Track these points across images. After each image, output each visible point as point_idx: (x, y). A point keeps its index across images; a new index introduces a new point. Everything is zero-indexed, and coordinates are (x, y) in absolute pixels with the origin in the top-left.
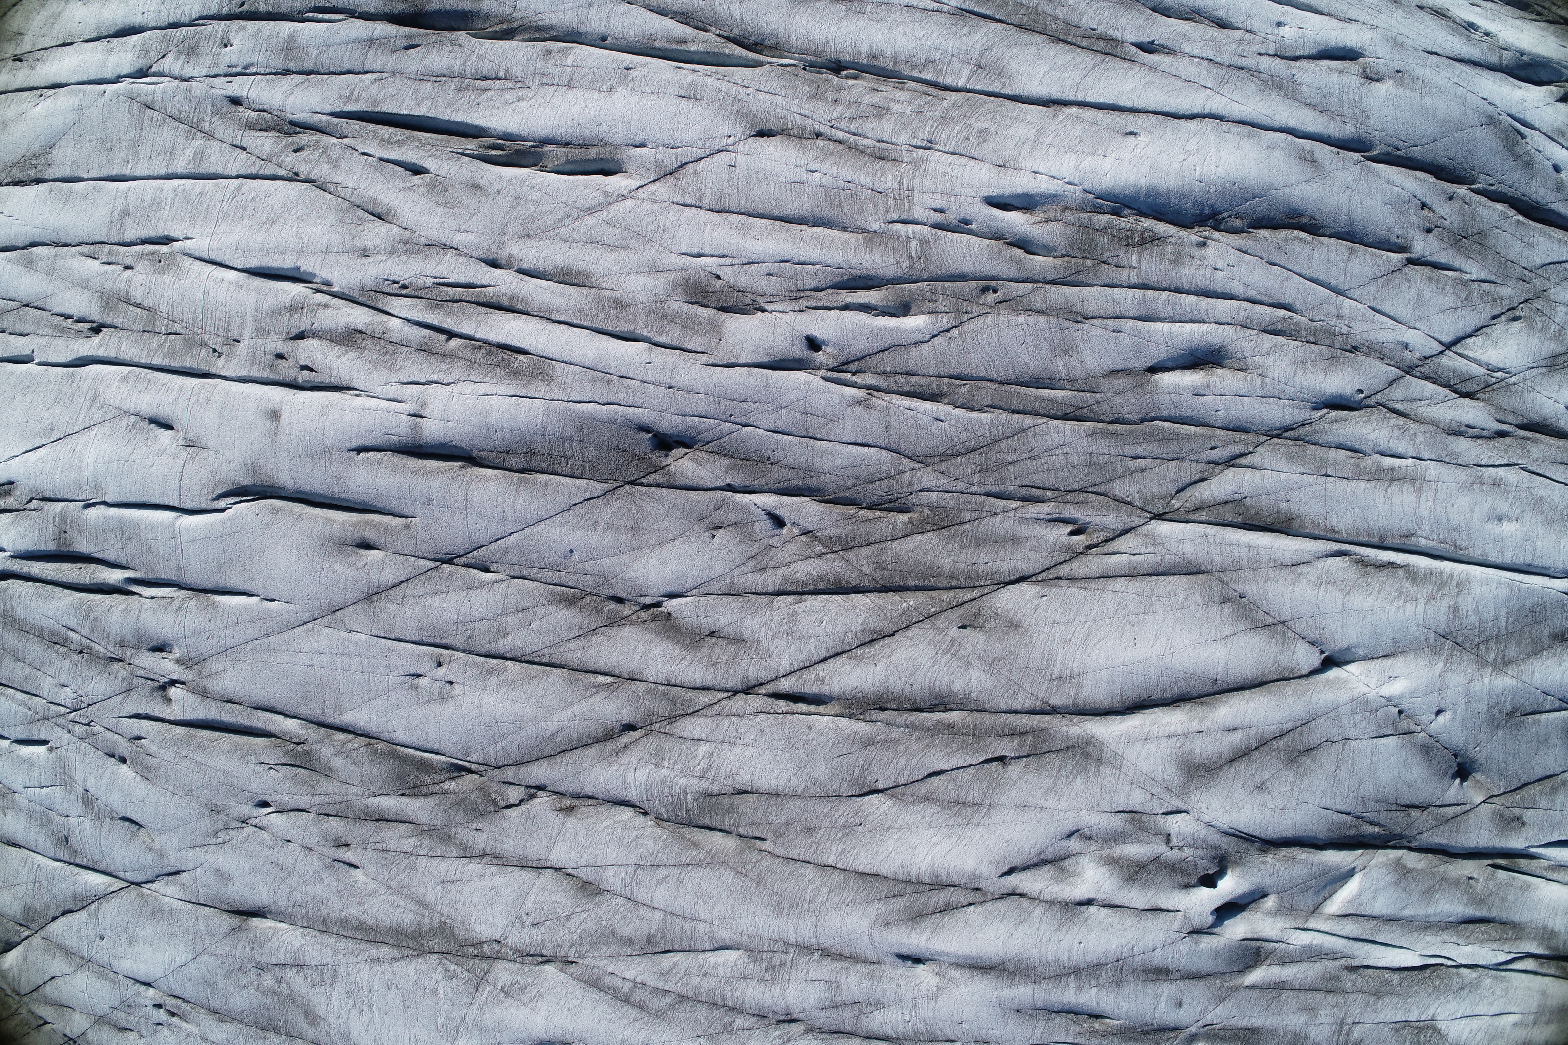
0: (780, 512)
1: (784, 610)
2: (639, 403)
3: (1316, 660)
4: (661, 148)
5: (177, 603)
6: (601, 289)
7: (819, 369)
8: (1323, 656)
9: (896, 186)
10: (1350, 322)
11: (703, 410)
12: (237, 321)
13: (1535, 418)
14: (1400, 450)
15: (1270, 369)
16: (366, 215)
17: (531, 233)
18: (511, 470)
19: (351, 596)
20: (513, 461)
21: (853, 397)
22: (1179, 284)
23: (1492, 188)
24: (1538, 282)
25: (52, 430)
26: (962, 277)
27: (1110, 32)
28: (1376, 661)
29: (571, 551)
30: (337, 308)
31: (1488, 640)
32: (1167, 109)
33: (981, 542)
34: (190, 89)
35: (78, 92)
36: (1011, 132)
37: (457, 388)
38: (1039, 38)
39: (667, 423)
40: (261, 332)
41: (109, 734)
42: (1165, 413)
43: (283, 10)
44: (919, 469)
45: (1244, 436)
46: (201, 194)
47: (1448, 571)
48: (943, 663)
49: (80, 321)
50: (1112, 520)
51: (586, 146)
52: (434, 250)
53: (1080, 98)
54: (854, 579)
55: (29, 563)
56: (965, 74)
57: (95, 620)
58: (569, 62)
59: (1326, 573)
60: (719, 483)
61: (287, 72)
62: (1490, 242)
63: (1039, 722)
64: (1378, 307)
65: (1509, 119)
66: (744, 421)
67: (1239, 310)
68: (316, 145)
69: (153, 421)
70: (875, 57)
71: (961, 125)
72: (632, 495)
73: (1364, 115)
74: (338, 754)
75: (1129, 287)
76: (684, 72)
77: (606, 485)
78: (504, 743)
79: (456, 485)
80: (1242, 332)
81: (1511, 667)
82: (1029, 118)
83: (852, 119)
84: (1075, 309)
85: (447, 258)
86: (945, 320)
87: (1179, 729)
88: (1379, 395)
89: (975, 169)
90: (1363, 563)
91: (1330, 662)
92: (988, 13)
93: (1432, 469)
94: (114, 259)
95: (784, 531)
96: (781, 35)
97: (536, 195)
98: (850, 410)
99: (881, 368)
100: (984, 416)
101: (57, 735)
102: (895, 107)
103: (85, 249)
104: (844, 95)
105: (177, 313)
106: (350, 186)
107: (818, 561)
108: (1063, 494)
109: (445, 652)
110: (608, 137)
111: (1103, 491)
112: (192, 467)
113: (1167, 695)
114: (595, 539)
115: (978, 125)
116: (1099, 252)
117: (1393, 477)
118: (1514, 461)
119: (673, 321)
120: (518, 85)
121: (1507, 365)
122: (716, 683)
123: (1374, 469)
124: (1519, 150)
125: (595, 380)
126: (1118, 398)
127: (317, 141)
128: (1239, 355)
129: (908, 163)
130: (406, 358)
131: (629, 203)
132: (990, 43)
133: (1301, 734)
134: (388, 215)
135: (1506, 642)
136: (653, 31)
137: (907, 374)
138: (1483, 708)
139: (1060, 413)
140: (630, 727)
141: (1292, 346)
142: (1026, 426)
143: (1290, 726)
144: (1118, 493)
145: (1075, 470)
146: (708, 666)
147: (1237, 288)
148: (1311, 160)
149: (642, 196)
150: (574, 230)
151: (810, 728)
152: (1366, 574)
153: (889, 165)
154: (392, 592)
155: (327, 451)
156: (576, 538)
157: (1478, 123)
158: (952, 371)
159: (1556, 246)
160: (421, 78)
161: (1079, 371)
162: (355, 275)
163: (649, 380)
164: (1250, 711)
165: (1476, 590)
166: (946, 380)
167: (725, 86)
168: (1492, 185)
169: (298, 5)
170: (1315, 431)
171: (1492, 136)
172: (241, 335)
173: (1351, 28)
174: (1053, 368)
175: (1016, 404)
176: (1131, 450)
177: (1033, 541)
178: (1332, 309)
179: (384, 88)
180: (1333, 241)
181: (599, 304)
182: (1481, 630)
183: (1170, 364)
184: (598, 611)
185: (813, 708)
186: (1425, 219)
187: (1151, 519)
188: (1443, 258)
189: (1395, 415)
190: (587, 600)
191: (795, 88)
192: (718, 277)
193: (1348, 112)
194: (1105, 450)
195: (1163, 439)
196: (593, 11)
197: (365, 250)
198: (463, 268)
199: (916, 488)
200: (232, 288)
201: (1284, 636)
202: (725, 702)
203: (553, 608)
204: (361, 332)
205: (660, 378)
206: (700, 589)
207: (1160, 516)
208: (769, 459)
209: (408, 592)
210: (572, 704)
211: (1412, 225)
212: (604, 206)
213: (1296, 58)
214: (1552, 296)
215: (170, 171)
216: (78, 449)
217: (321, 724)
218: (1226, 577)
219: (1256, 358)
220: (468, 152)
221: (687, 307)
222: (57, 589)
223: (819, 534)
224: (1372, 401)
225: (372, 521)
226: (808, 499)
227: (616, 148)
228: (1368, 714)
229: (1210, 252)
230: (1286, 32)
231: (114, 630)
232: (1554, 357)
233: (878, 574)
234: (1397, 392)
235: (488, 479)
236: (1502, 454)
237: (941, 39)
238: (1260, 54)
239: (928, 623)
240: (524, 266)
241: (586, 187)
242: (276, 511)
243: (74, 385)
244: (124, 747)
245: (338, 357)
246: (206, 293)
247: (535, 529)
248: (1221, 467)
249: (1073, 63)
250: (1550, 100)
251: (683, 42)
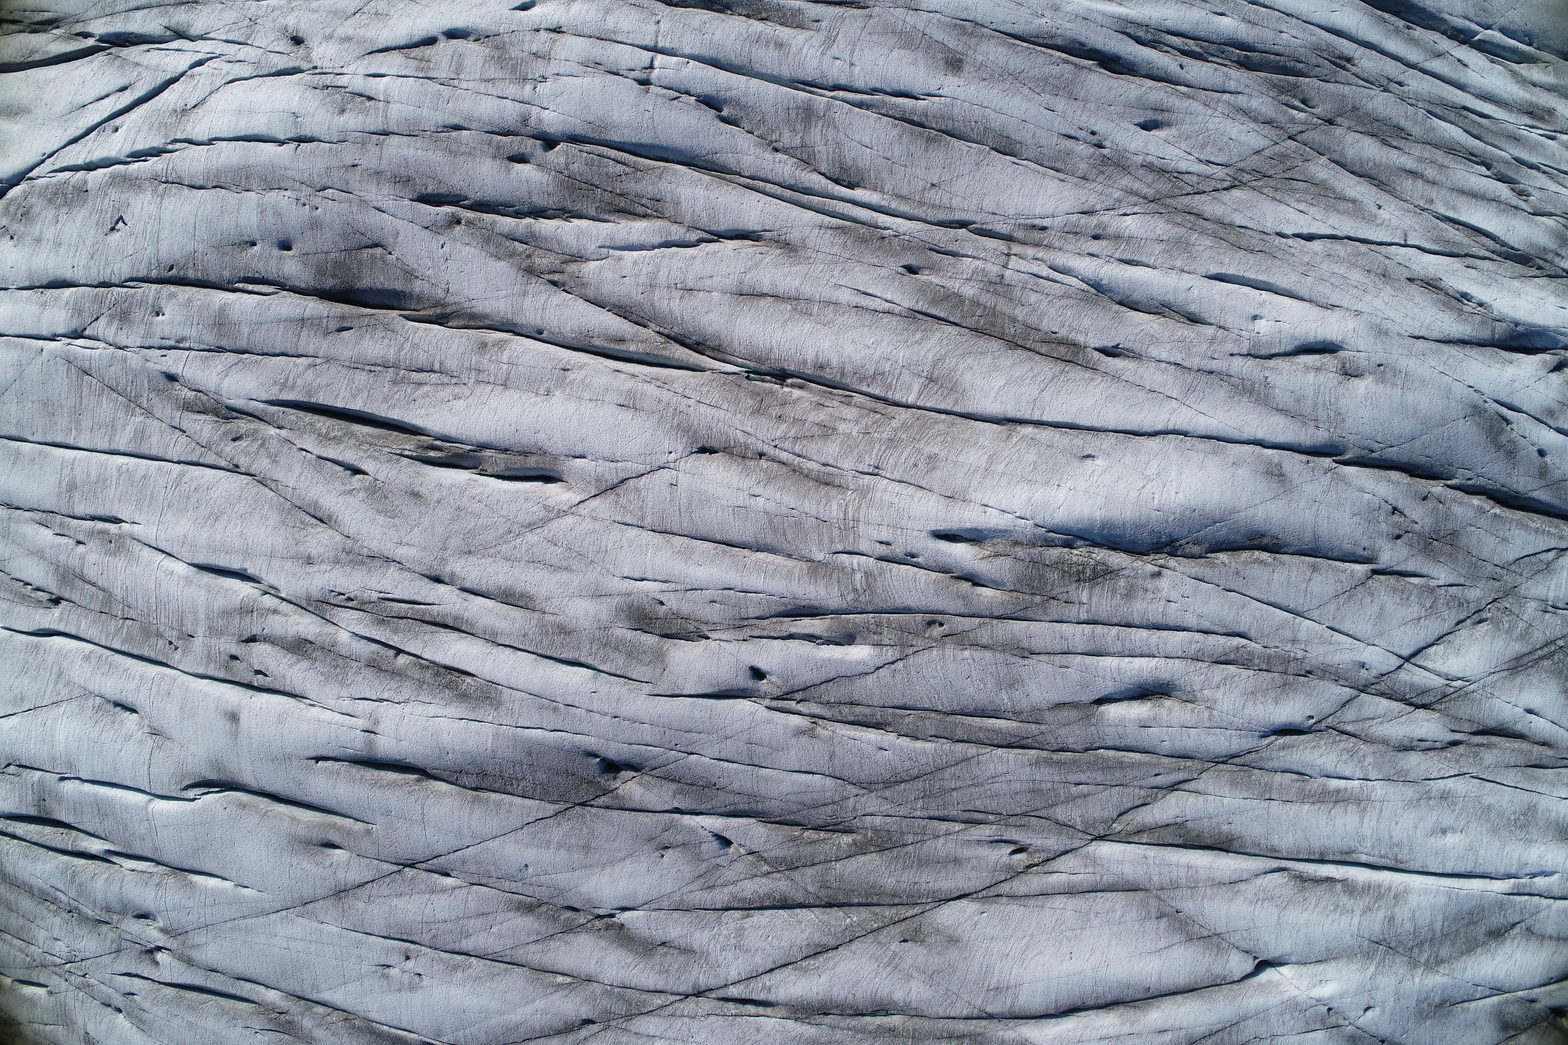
0: (727, 835)
1: (732, 925)
2: (586, 731)
3: (1249, 966)
4: (601, 461)
5: (156, 879)
6: (544, 613)
7: (764, 698)
8: (1257, 961)
9: (841, 516)
10: (1306, 646)
11: (649, 739)
12: (191, 617)
13: (1491, 723)
14: (1347, 773)
15: (1219, 702)
16: (308, 518)
17: (473, 549)
18: (465, 787)
19: (320, 892)
20: (466, 780)
21: (797, 727)
22: (1130, 620)
23: (1470, 482)
24: (1509, 579)
25: (22, 699)
26: (907, 610)
27: (1072, 336)
28: (1309, 966)
29: (526, 866)
30: (286, 615)
31: (1422, 943)
32: (1128, 427)
33: (923, 863)
34: (125, 360)
35: (16, 345)
36: (961, 459)
37: (408, 708)
38: (995, 344)
39: (614, 750)
40: (214, 631)
41: (103, 988)
42: (1110, 743)
43: (212, 278)
44: (863, 795)
45: (1189, 763)
46: (144, 477)
47: (1386, 883)
48: (884, 975)
49: (38, 589)
50: (1053, 843)
51: (525, 453)
52: (377, 563)
53: (1036, 417)
54: (800, 897)
55: (14, 823)
56: (916, 388)
57: (80, 885)
58: (505, 358)
59: (1264, 890)
60: (667, 807)
61: (220, 350)
62: (1463, 541)
63: (976, 1027)
64: (1337, 627)
65: (1496, 406)
66: (689, 751)
67: (1190, 643)
68: (253, 435)
69: (116, 704)
70: (822, 367)
71: (909, 449)
72: (583, 816)
73: (1339, 418)
74: (319, 1026)
75: (1078, 623)
76: (623, 376)
77: (557, 806)
78: (473, 1029)
79: (412, 799)
80: (1192, 666)
81: (1443, 965)
82: (981, 440)
83: (796, 438)
84: (1022, 645)
85: (390, 572)
86: (890, 653)
87: (1111, 1032)
88: (1330, 720)
89: (923, 501)
90: (1302, 879)
91: (1263, 965)
92: (942, 315)
93: (1379, 789)
94: (66, 532)
95: (731, 850)
96: (723, 336)
97: (476, 507)
98: (794, 740)
99: (825, 698)
100: (928, 745)
101: (55, 982)
102: (842, 427)
103: (38, 516)
104: (790, 412)
105: (131, 600)
106: (291, 485)
107: (764, 880)
108: (1005, 818)
109: (412, 946)
110: (547, 446)
111: (1045, 815)
112: (159, 756)
113: (1101, 1001)
114: (548, 856)
115: (927, 450)
116: (1049, 588)
117: (1338, 799)
118: (1465, 770)
119: (616, 649)
120: (454, 381)
121: (1468, 674)
122: (668, 988)
123: (1319, 791)
124: (1503, 439)
125: (541, 707)
126: (1063, 729)
127: (256, 431)
128: (1188, 689)
129: (854, 491)
130: (357, 673)
131: (570, 520)
132: (943, 351)
133: (1230, 1033)
134: (330, 521)
135: (1441, 943)
136: (590, 327)
137: (852, 704)
138: (1412, 1003)
139: (1004, 743)
140: (588, 1022)
141: (1243, 677)
142: (969, 756)
143: (1219, 1026)
144: (1059, 817)
145: (1018, 797)
146: (660, 972)
147: (1190, 620)
148: (1276, 474)
149: (583, 512)
150: (515, 547)
151: (758, 1030)
152: (1304, 888)
153: (834, 492)
154: (359, 891)
155: (287, 758)
156: (530, 854)
157: (1462, 415)
158: (897, 703)
159: (1532, 537)
160: (356, 366)
161: (1024, 704)
162: (300, 584)
163: (595, 709)
164: (1180, 1015)
165: (1413, 900)
166: (891, 710)
167: (665, 395)
168: (1470, 479)
169: (226, 274)
170: (1262, 758)
171: (1475, 428)
172: (195, 631)
173: (1333, 317)
174: (998, 701)
175: (960, 734)
176: (1073, 777)
177: (974, 862)
178: (1288, 634)
179: (318, 376)
180: (1296, 559)
181: (543, 628)
182: (1415, 933)
183: (1117, 697)
184: (555, 919)
185: (761, 1010)
186: (1396, 525)
187: (1092, 840)
188: (1410, 567)
189: (1345, 737)
190: (544, 908)
191: (737, 401)
192: (662, 603)
193: (1322, 414)
194: (1048, 778)
195: (1106, 766)
196: (527, 301)
197: (309, 558)
198: (407, 583)
199: (859, 813)
200: (182, 583)
201: (1218, 947)
202: (677, 1005)
203: (511, 915)
204: (311, 642)
205: (606, 708)
206: (651, 905)
207: (1101, 838)
208: (715, 785)
209: (374, 892)
210: (533, 1000)
211: (1380, 534)
212: (545, 522)
213: (1270, 357)
214: (1522, 592)
215: (112, 447)
216: (49, 723)
217: (300, 998)
218: (1164, 895)
219: (1205, 692)
220: (406, 453)
221: (630, 634)
222: (42, 851)
223: (765, 855)
224: (1323, 725)
225: (335, 824)
226: (753, 820)
227: (556, 458)
228: (1297, 1014)
229: (1164, 584)
230: (1262, 326)
231: (100, 897)
232: (1518, 659)
233: (823, 893)
234: (1350, 714)
235: (443, 795)
236: (1453, 764)
237: (891, 347)
238: (1232, 355)
239: (870, 939)
240: (467, 585)
241: (526, 500)
242: (243, 806)
243: (39, 656)
244: (119, 1000)
245: (291, 666)
246: (158, 584)
247: (490, 844)
248: (1163, 792)
249: (1030, 374)
250: (1543, 373)
251: (622, 340)
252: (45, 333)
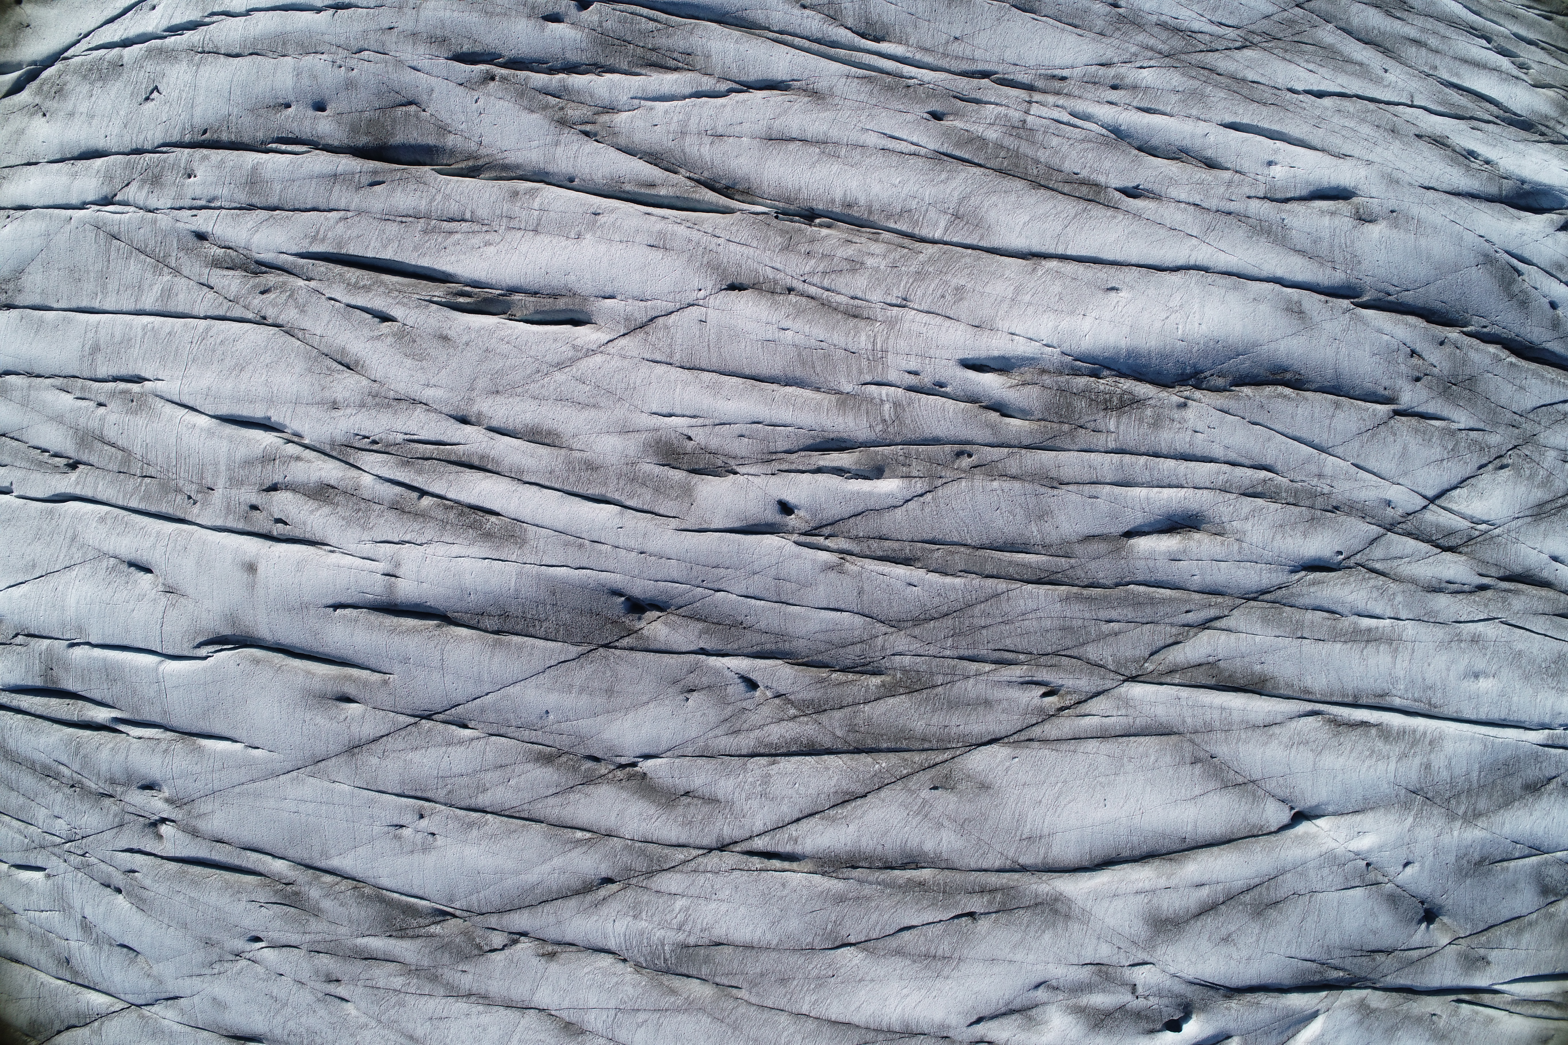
0: (753, 676)
1: (758, 772)
2: (611, 568)
3: (1285, 816)
4: (630, 301)
5: (164, 745)
6: (571, 449)
7: (792, 533)
8: (1293, 812)
9: (870, 347)
10: (1332, 481)
11: (675, 575)
12: (211, 469)
13: (1518, 569)
14: (1378, 611)
15: (1249, 534)
16: (335, 365)
17: (500, 388)
18: (486, 631)
19: (333, 748)
20: (487, 623)
21: (826, 563)
22: (1158, 449)
23: (1485, 330)
24: (1528, 427)
25: (34, 566)
26: (936, 441)
27: (1093, 177)
28: (1346, 817)
29: (547, 712)
30: (309, 461)
31: (1459, 794)
32: (1150, 262)
33: (953, 705)
34: (155, 222)
35: (44, 216)
36: (988, 289)
37: (430, 549)
38: (1019, 184)
39: (640, 588)
40: (235, 482)
41: (103, 866)
42: (1140, 578)
43: (246, 139)
44: (892, 633)
45: (1220, 599)
46: (170, 333)
47: (1421, 729)
48: (914, 824)
49: (56, 455)
50: (1084, 683)
51: (555, 296)
52: (403, 405)
53: (1060, 251)
54: (827, 742)
55: (18, 696)
56: (942, 224)
57: (85, 757)
58: (536, 205)
59: (1298, 734)
60: (693, 648)
61: (251, 207)
62: (1481, 387)
63: (1009, 880)
64: (1362, 464)
65: (1506, 256)
66: (716, 587)
67: (1218, 473)
68: (282, 287)
69: (131, 564)
70: (849, 206)
71: (937, 281)
72: (606, 658)
73: (1355, 260)
74: (327, 896)
75: (1106, 452)
76: (653, 218)
77: (580, 648)
78: (487, 892)
79: (432, 644)
80: (1221, 497)
81: (1481, 819)
82: (1007, 273)
83: (825, 273)
84: (1051, 475)
85: (416, 413)
86: (919, 485)
87: (1147, 885)
88: (1358, 556)
89: (951, 330)
90: (1337, 723)
91: (1299, 817)
92: (966, 156)
93: (1410, 629)
94: (87, 395)
95: (758, 693)
96: (752, 179)
97: (504, 348)
98: (822, 576)
99: (854, 533)
100: (957, 581)
101: (54, 863)
102: (870, 262)
103: (58, 382)
104: (817, 247)
105: (151, 457)
106: (318, 333)
107: (791, 724)
108: (1036, 657)
109: (426, 804)
110: (576, 287)
111: (1076, 654)
112: (172, 614)
113: (1137, 853)
114: (570, 701)
115: (954, 282)
116: (1077, 417)
117: (1370, 638)
118: (1494, 615)
119: (644, 484)
120: (485, 228)
121: (1492, 517)
122: (691, 841)
123: (1351, 630)
124: (1515, 289)
125: (566, 544)
126: (1093, 563)
127: (284, 283)
128: (1217, 520)
129: (882, 322)
130: (380, 516)
131: (598, 359)
132: (968, 190)
133: (1268, 889)
134: (357, 366)
135: (1478, 795)
136: (622, 173)
137: (880, 538)
138: (1451, 859)
139: (1034, 578)
140: (608, 880)
141: (1271, 510)
142: (999, 591)
143: (1257, 881)
144: (1091, 657)
145: (1049, 635)
146: (683, 824)
147: (1217, 451)
148: (1296, 311)
149: (612, 351)
150: (543, 386)
151: (784, 885)
152: (1339, 733)
153: (862, 324)
154: (373, 746)
155: (304, 607)
156: (552, 700)
157: (1474, 263)
158: (926, 537)
159: (1548, 387)
160: (387, 217)
161: (1053, 537)
162: (325, 428)
163: (621, 545)
164: (1218, 868)
165: (1449, 747)
166: (919, 545)
167: (695, 235)
168: (1485, 327)
169: (260, 135)
170: (1292, 595)
171: (1488, 276)
172: (215, 484)
173: (1346, 164)
174: (1027, 534)
175: (989, 569)
176: (1104, 614)
177: (1005, 704)
178: (1314, 469)
179: (349, 228)
180: (1319, 396)
181: (570, 465)
182: (1452, 784)
183: (1146, 529)
184: (575, 769)
185: (786, 865)
186: (1415, 367)
187: (1124, 681)
188: (1431, 408)
189: (1374, 575)
190: (564, 759)
191: (767, 239)
192: (690, 438)
193: (1338, 256)
194: (1078, 614)
195: (1137, 603)
196: (560, 150)
197: (335, 402)
198: (433, 424)
199: (889, 652)
200: (203, 435)
201: (1254, 795)
202: (700, 859)
203: (530, 766)
204: (333, 487)
205: (632, 544)
206: (676, 751)
207: (1133, 679)
208: (741, 623)
209: (389, 746)
210: (551, 858)
211: (1400, 375)
212: (573, 361)
213: (1287, 200)
214: (1541, 440)
215: (138, 307)
216: (60, 588)
217: (308, 867)
218: (1198, 738)
219: (1234, 523)
220: (435, 299)
221: (658, 470)
222: (47, 723)
223: (792, 697)
224: (1352, 562)
225: (351, 676)
226: (780, 662)
227: (585, 299)
228: (1335, 868)
229: (1190, 414)
230: (1277, 171)
231: (104, 768)
232: (1541, 505)
233: (851, 737)
234: (1378, 552)
235: (463, 640)
236: (1482, 608)
237: (917, 186)
238: (1249, 197)
239: (899, 786)
240: (494, 424)
241: (555, 340)
242: (257, 661)
243: (54, 522)
244: (119, 879)
245: (312, 512)
246: (179, 438)
247: (511, 690)
248: (1195, 630)
249: (1054, 211)
250: (1551, 230)
251: (653, 185)
252: (74, 201)
